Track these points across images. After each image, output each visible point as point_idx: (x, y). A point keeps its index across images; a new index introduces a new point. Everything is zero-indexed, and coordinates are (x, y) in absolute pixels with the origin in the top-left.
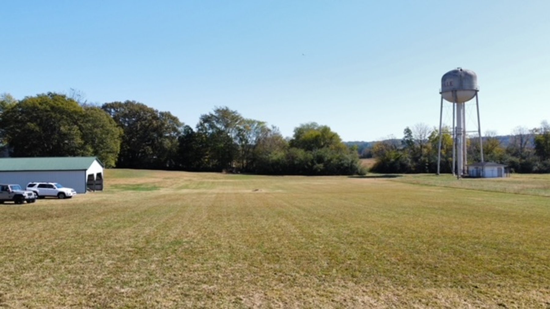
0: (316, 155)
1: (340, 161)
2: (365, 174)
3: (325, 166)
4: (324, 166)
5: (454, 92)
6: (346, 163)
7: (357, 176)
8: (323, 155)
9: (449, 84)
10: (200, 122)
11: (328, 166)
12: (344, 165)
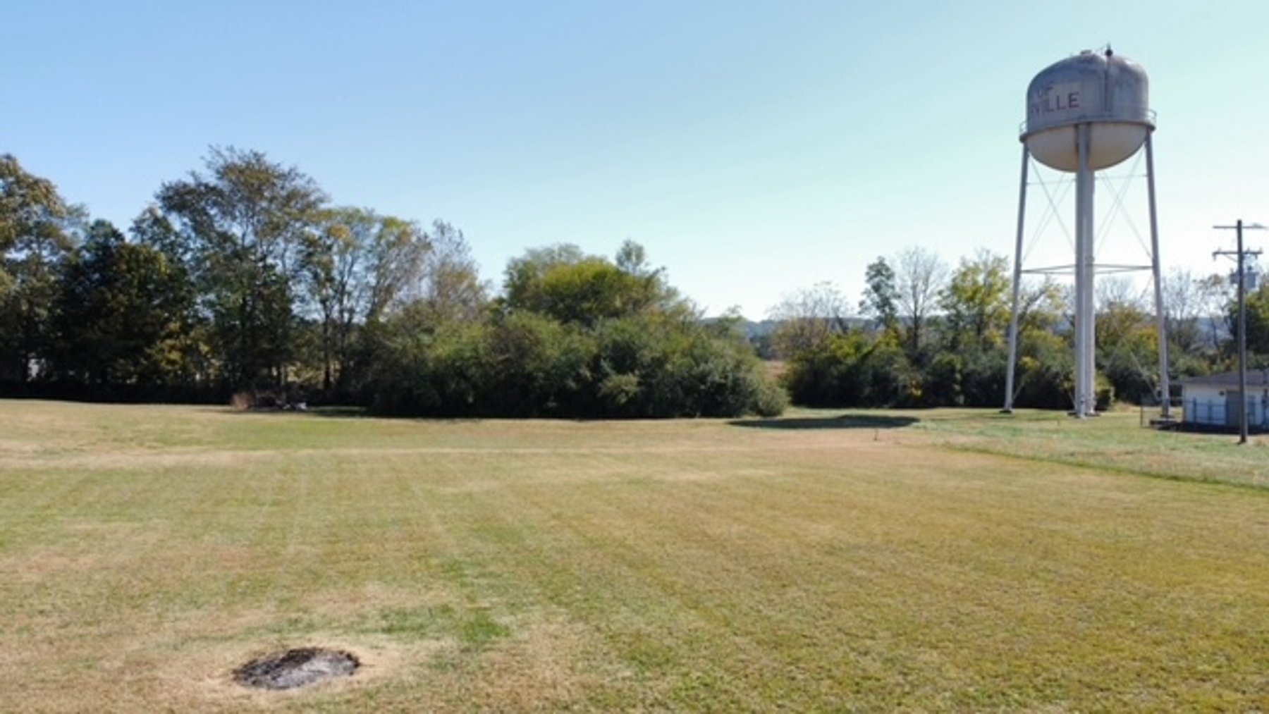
0: (606, 341)
1: (697, 361)
2: (779, 413)
3: (645, 380)
4: (639, 384)
5: (1082, 127)
6: (715, 371)
7: (758, 418)
8: (634, 340)
9: (1064, 102)
10: (151, 211)
11: (654, 381)
12: (709, 379)
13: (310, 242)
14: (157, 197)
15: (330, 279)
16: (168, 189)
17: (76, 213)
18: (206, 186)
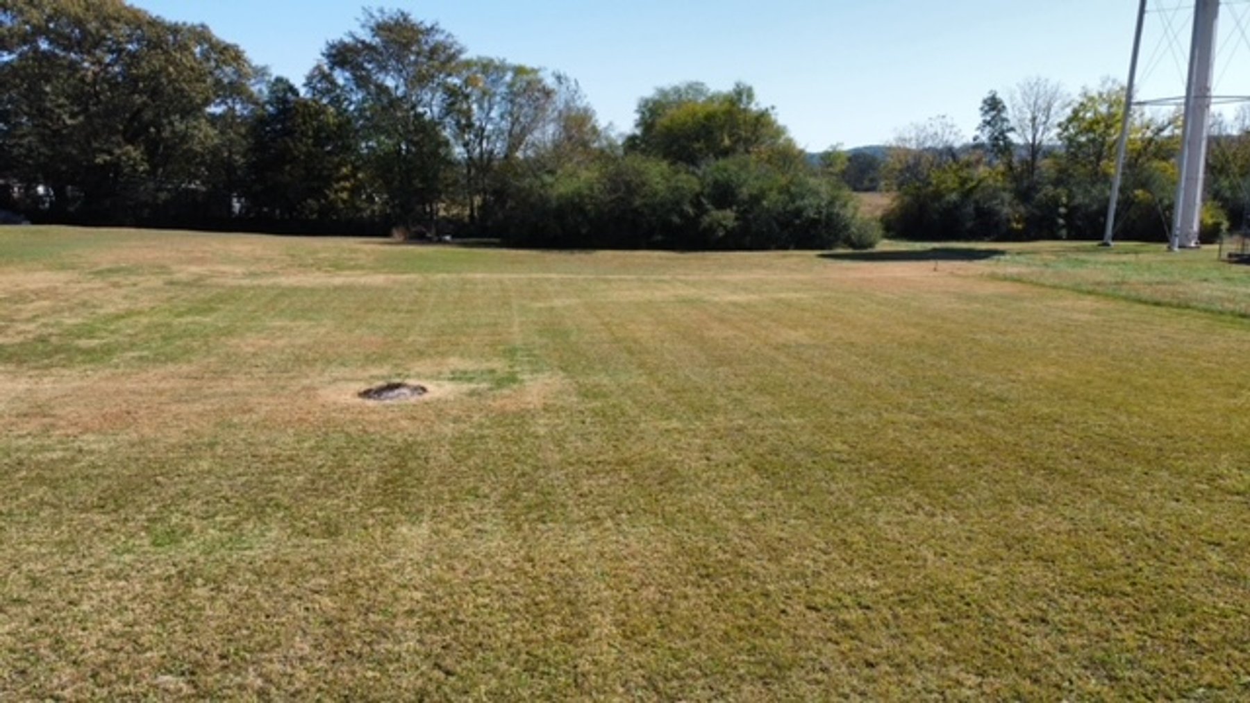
0: (709, 179)
1: (793, 198)
2: (871, 245)
3: (742, 216)
4: (737, 219)
6: (809, 206)
7: (850, 251)
8: (734, 178)
10: (318, 67)
11: (750, 216)
12: (805, 214)
13: (452, 92)
14: (323, 54)
15: (470, 125)
16: (332, 47)
17: (261, 72)
18: (363, 42)
